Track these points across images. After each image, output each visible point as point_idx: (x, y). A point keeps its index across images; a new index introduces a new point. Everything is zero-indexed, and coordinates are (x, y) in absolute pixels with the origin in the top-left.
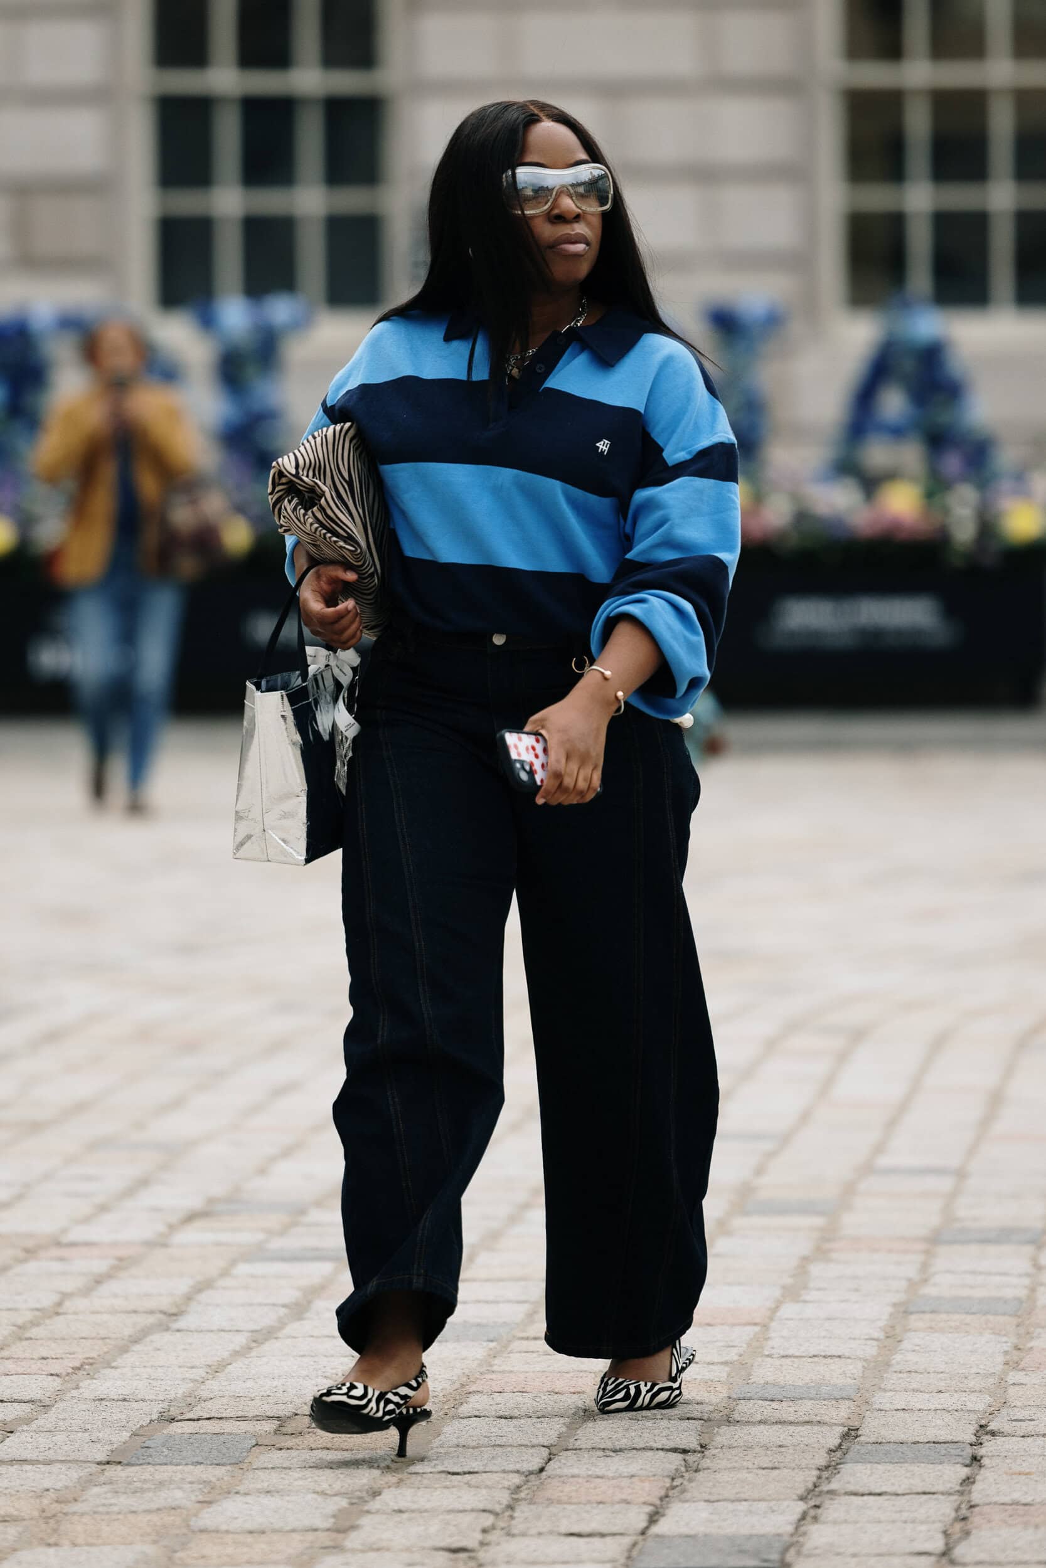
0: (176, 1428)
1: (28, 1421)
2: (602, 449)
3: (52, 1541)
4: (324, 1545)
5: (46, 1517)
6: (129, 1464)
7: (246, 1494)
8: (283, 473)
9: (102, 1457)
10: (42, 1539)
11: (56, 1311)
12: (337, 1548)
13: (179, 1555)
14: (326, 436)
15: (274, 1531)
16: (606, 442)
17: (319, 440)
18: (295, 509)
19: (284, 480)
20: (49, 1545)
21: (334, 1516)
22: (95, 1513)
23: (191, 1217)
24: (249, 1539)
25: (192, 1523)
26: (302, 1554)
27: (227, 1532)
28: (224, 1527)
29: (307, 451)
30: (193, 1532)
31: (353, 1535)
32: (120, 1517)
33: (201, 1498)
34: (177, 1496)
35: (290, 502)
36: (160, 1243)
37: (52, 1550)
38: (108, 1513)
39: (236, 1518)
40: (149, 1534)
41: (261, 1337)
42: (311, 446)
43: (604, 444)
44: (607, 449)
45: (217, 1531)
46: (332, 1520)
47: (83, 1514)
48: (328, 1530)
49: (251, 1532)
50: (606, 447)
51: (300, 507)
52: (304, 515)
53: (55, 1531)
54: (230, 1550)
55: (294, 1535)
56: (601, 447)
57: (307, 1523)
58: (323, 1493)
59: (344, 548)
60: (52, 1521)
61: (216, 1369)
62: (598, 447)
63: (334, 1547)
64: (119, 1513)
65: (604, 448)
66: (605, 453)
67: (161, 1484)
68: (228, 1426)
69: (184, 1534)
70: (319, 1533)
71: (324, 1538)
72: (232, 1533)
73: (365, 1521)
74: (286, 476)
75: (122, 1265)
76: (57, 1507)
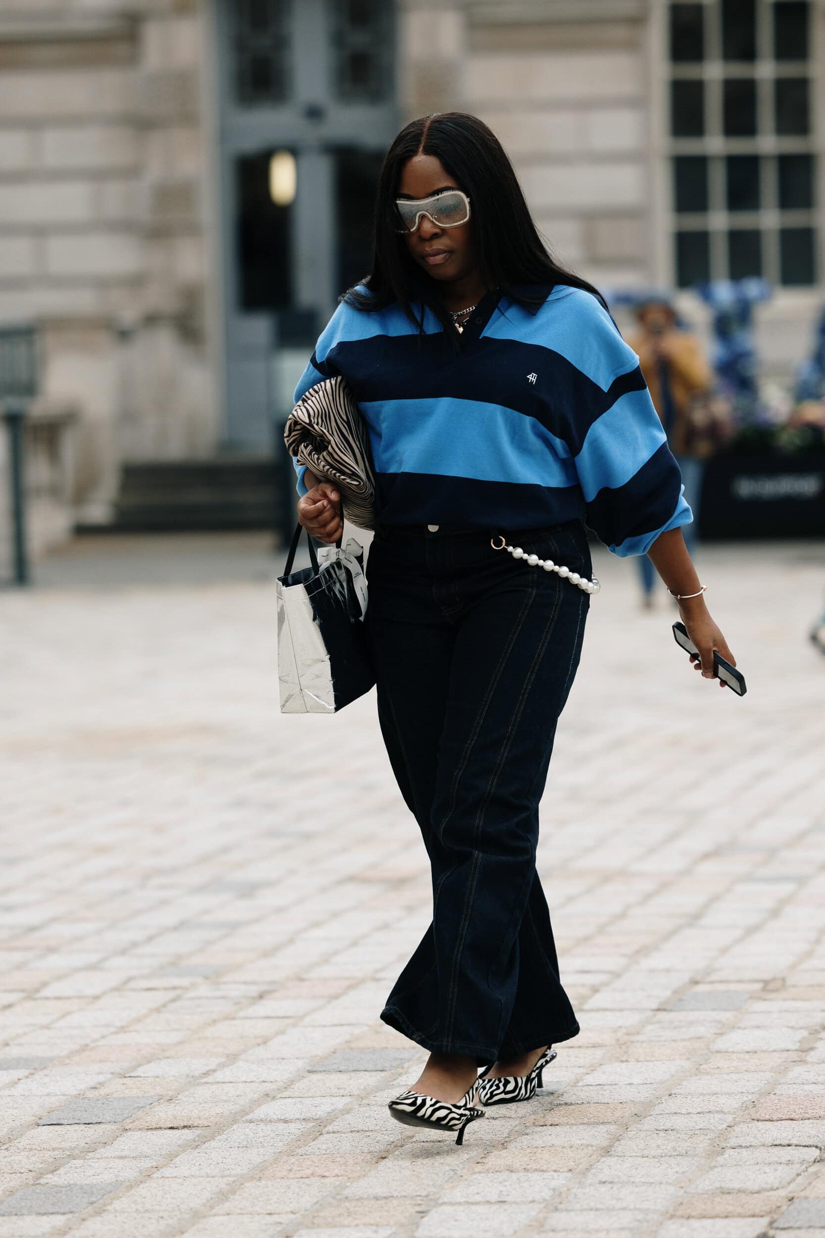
0: (701, 988)
1: (607, 984)
2: (531, 380)
3: (624, 1059)
4: (794, 1060)
5: (620, 1044)
6: (671, 1011)
7: (745, 1028)
8: (298, 422)
9: (654, 1006)
10: (618, 1058)
11: (623, 915)
12: (802, 1062)
13: (702, 1067)
14: (325, 389)
15: (763, 1051)
16: (534, 375)
17: (321, 393)
18: (310, 454)
19: (298, 427)
20: (622, 1061)
21: (800, 1042)
22: (650, 1041)
23: (706, 856)
24: (747, 1056)
25: (711, 1047)
26: (780, 1066)
27: (733, 1052)
28: (731, 1050)
29: (314, 404)
30: (712, 1053)
31: (812, 1053)
32: (667, 1043)
33: (716, 1031)
34: (701, 1030)
35: (306, 447)
36: (687, 872)
37: (624, 1065)
38: (658, 1041)
39: (738, 1044)
40: (684, 1054)
41: (752, 930)
42: (317, 399)
43: (532, 376)
44: (535, 380)
45: (727, 1052)
46: (798, 1044)
47: (643, 1042)
48: (796, 1050)
49: (748, 1052)
50: (534, 378)
51: (314, 452)
52: (318, 459)
53: (626, 1052)
54: (735, 1064)
55: (775, 1054)
56: (531, 378)
57: (783, 1046)
58: (792, 1028)
59: (351, 483)
60: (624, 1047)
61: (724, 951)
62: (529, 379)
63: (800, 1061)
64: (665, 1041)
65: (533, 379)
66: (534, 383)
67: (691, 1023)
68: (733, 987)
69: (707, 1054)
70: (790, 1053)
71: (794, 1056)
72: (737, 1053)
73: (819, 1044)
74: (301, 424)
75: (664, 885)
76: (626, 1038)
